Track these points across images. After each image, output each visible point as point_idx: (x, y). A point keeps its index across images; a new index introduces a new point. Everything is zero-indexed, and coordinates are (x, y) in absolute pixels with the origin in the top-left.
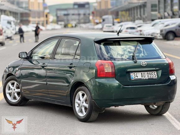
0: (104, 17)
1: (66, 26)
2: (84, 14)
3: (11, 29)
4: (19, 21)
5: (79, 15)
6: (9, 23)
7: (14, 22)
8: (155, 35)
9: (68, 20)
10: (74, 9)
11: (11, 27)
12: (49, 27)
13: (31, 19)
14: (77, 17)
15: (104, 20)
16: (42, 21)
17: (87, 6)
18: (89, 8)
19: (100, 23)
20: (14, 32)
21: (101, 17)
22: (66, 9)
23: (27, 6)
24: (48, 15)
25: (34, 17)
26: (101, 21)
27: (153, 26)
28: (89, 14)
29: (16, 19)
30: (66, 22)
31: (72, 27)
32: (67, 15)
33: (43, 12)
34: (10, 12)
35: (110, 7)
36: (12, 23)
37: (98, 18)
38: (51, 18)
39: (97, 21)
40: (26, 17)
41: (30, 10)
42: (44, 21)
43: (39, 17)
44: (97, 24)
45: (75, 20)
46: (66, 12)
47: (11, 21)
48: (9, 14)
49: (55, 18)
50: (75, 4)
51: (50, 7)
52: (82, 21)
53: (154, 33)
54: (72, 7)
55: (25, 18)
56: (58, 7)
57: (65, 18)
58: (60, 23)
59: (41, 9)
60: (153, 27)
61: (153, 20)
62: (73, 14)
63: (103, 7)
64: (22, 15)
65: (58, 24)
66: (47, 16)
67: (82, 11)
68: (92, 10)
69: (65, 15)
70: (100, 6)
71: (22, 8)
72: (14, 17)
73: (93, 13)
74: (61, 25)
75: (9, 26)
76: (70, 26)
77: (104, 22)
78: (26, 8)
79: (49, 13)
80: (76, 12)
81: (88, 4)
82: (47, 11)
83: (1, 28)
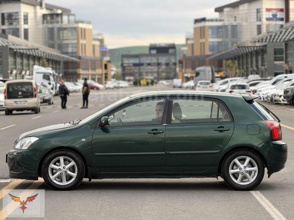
0: (198, 69)
1: (136, 83)
2: (167, 64)
3: (51, 86)
4: (61, 75)
5: (159, 64)
6: (46, 77)
7: (54, 76)
8: (277, 98)
9: (140, 74)
10: (150, 55)
11: (50, 84)
12: (111, 84)
13: (81, 71)
14: (155, 69)
15: (197, 74)
16: (99, 75)
17: (171, 51)
18: (174, 54)
19: (192, 78)
20: (54, 92)
21: (193, 69)
22: (137, 56)
23: (75, 50)
24: (109, 65)
25: (87, 69)
26: (194, 75)
27: (274, 84)
28: (175, 64)
29: (56, 71)
30: (137, 75)
31: (148, 84)
32: (140, 65)
33: (101, 60)
34: (48, 60)
35: (208, 52)
36: (51, 77)
37: (189, 70)
38: (114, 70)
39: (189, 75)
40: (73, 68)
41: (80, 58)
42: (102, 75)
43: (94, 69)
44: (188, 79)
45: (152, 73)
46: (137, 61)
47: (51, 74)
48: (46, 63)
49: (120, 70)
50: (152, 48)
51: (112, 52)
52: (164, 75)
53: (274, 95)
54: (147, 52)
55: (71, 70)
56: (125, 53)
57: (136, 70)
58: (127, 78)
59: (98, 55)
60: (274, 86)
62: (149, 64)
63: (197, 53)
64: (67, 64)
65: (124, 80)
66: (106, 67)
67: (163, 60)
68: (179, 57)
69: (135, 65)
70: (193, 52)
71: (67, 53)
72: (53, 68)
73: (181, 62)
74: (129, 81)
75: (46, 82)
76: (143, 82)
77: (198, 77)
78: (72, 54)
79: (109, 62)
80: (154, 60)
81: (173, 47)
82: (107, 59)
83: (34, 86)
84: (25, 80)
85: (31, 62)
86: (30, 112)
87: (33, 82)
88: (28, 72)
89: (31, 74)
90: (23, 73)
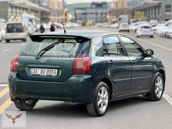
0: (120, 16)
1: (84, 25)
2: (102, 14)
3: (33, 26)
4: (39, 19)
5: (97, 14)
6: (31, 20)
7: (35, 19)
8: (169, 34)
9: (86, 19)
10: (91, 8)
11: (32, 24)
12: (68, 25)
13: (51, 17)
14: (94, 16)
15: (120, 19)
16: (61, 19)
17: (104, 6)
18: (106, 8)
19: (117, 22)
20: (35, 29)
21: (117, 16)
22: (84, 9)
23: (47, 4)
25: (54, 16)
26: (118, 20)
27: (167, 25)
28: (106, 14)
29: (36, 17)
30: (84, 20)
31: (90, 25)
32: (86, 14)
33: (63, 11)
34: (32, 10)
35: (126, 7)
36: (34, 21)
37: (115, 17)
38: (70, 16)
39: (114, 20)
40: (47, 15)
41: (50, 9)
42: (63, 19)
43: (59, 16)
44: (114, 23)
45: (93, 19)
46: (84, 11)
47: (33, 19)
48: (30, 12)
49: (74, 17)
50: (93, 4)
51: (69, 6)
52: (100, 20)
53: (167, 32)
54: (90, 6)
55: (45, 17)
56: (77, 6)
57: (83, 17)
58: (78, 21)
59: (61, 7)
60: (166, 27)
61: (167, 20)
62: (91, 14)
63: (120, 7)
64: (43, 13)
65: (76, 22)
66: (66, 15)
67: (99, 11)
68: (109, 10)
69: (83, 14)
70: (117, 6)
71: (43, 6)
72: (35, 15)
73: (110, 12)
74: (79, 23)
75: (30, 23)
76: (88, 24)
77: (121, 21)
78: (46, 7)
79: (68, 12)
80: (94, 11)
81: (105, 3)
82: (66, 10)
83: (23, 25)
84: (18, 22)
85: (22, 11)
86: (20, 41)
87: (23, 23)
88: (20, 17)
89: (22, 18)
90: (17, 18)
